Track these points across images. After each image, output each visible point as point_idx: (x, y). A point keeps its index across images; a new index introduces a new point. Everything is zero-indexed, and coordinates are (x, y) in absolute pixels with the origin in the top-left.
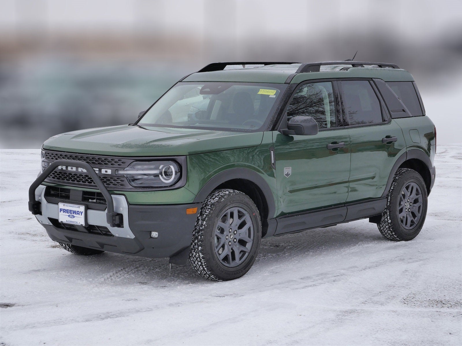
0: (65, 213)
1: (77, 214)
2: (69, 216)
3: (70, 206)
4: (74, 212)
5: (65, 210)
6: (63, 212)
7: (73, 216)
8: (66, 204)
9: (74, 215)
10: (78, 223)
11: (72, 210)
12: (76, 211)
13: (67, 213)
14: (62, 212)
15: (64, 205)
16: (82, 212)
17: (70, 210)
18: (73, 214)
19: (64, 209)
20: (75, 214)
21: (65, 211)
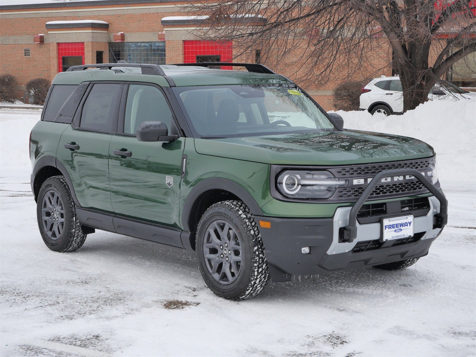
0: (391, 228)
1: (405, 226)
2: (395, 231)
3: (397, 220)
4: (402, 225)
5: (391, 225)
6: (389, 229)
7: (400, 229)
8: (391, 219)
9: (402, 228)
10: (406, 235)
11: (398, 224)
12: (403, 223)
13: (393, 228)
14: (387, 229)
15: (389, 221)
16: (411, 222)
17: (396, 224)
18: (400, 227)
19: (389, 225)
20: (403, 226)
21: (391, 227)
